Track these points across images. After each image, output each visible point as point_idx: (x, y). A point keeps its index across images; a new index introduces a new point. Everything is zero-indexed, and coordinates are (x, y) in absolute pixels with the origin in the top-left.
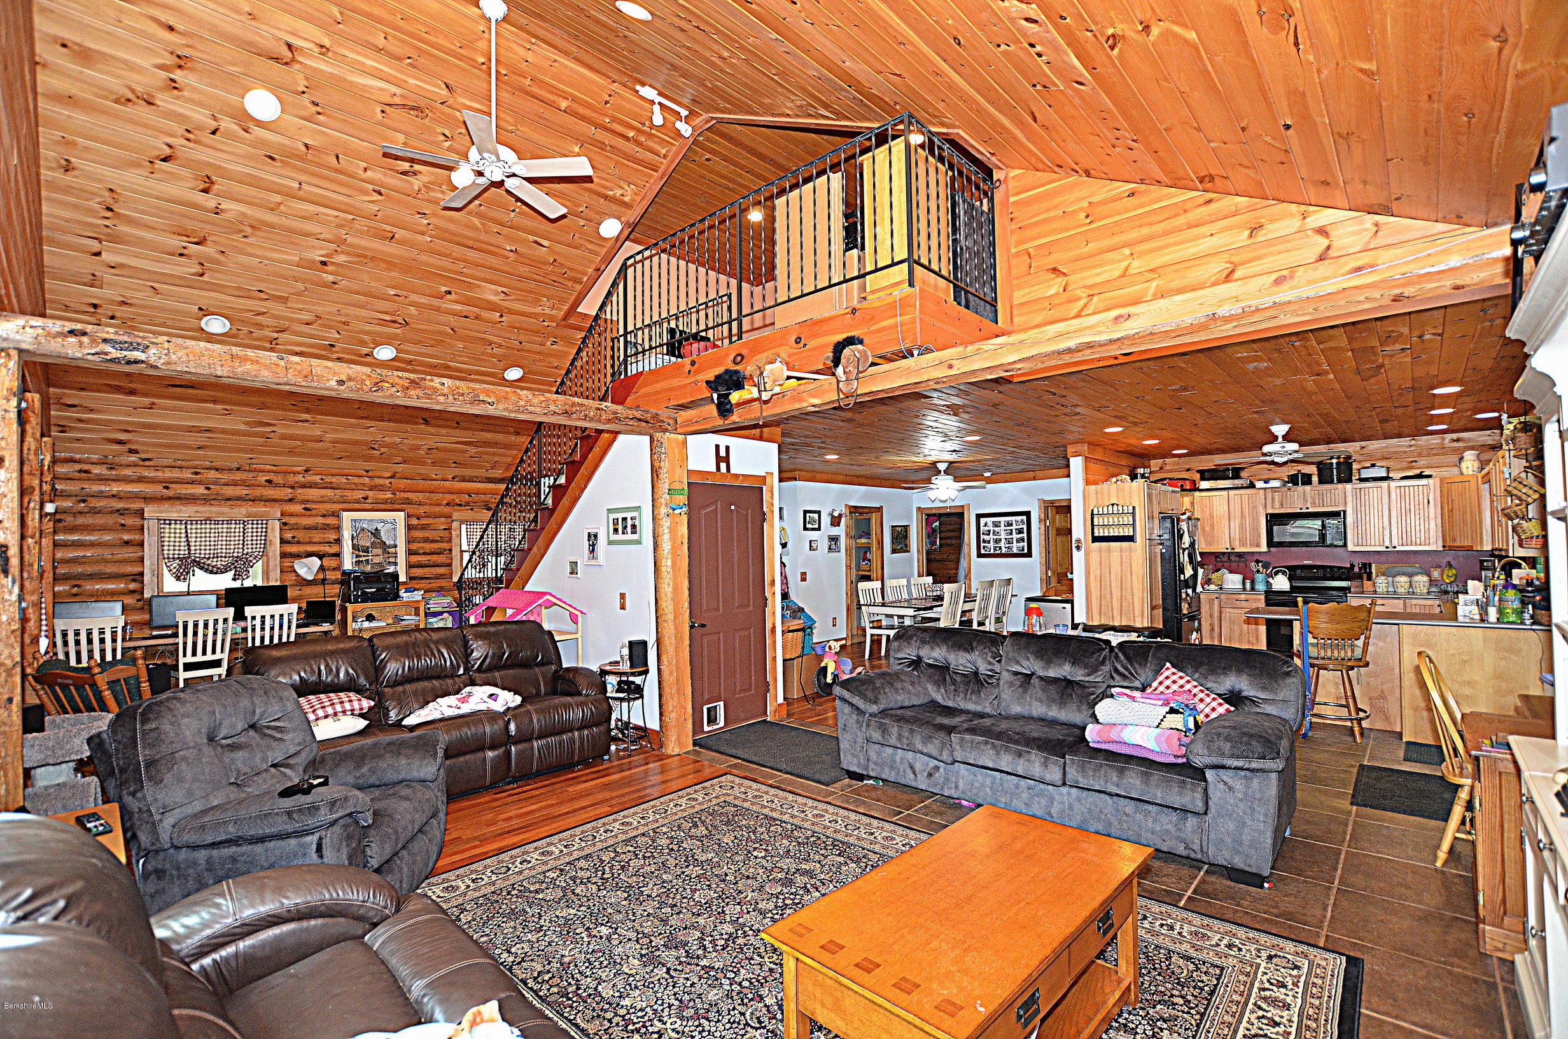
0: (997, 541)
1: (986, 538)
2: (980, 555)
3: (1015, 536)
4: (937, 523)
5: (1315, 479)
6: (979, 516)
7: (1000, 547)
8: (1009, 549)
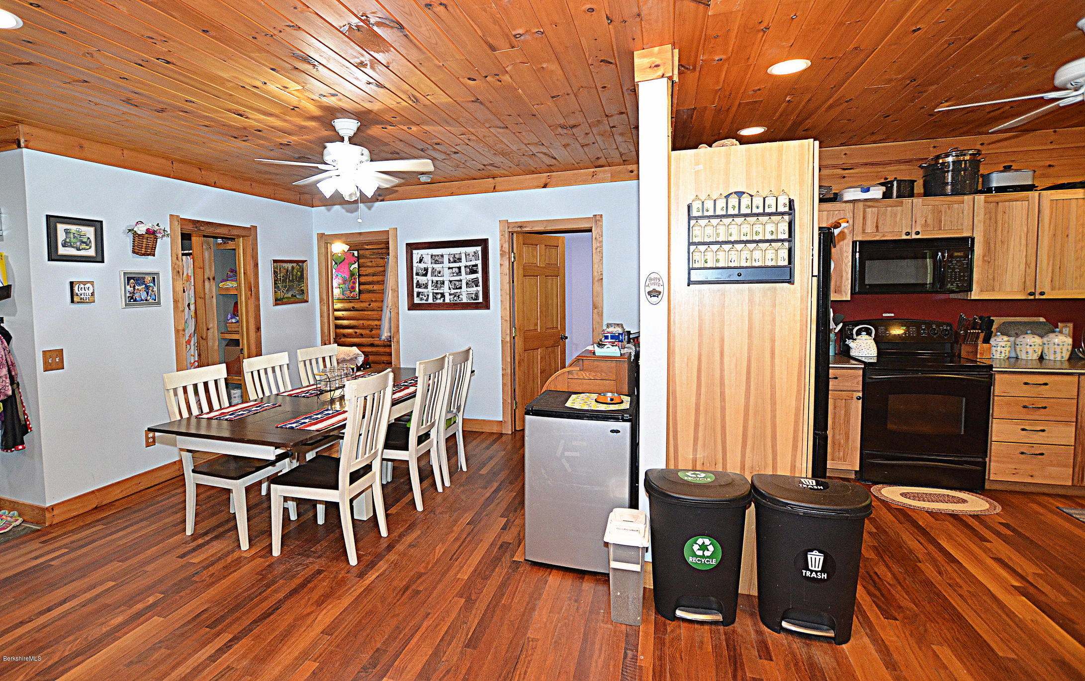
0: (439, 284)
1: (423, 280)
2: (413, 307)
3: (465, 277)
4: (356, 265)
5: (919, 188)
6: (411, 247)
7: (441, 293)
8: (455, 296)
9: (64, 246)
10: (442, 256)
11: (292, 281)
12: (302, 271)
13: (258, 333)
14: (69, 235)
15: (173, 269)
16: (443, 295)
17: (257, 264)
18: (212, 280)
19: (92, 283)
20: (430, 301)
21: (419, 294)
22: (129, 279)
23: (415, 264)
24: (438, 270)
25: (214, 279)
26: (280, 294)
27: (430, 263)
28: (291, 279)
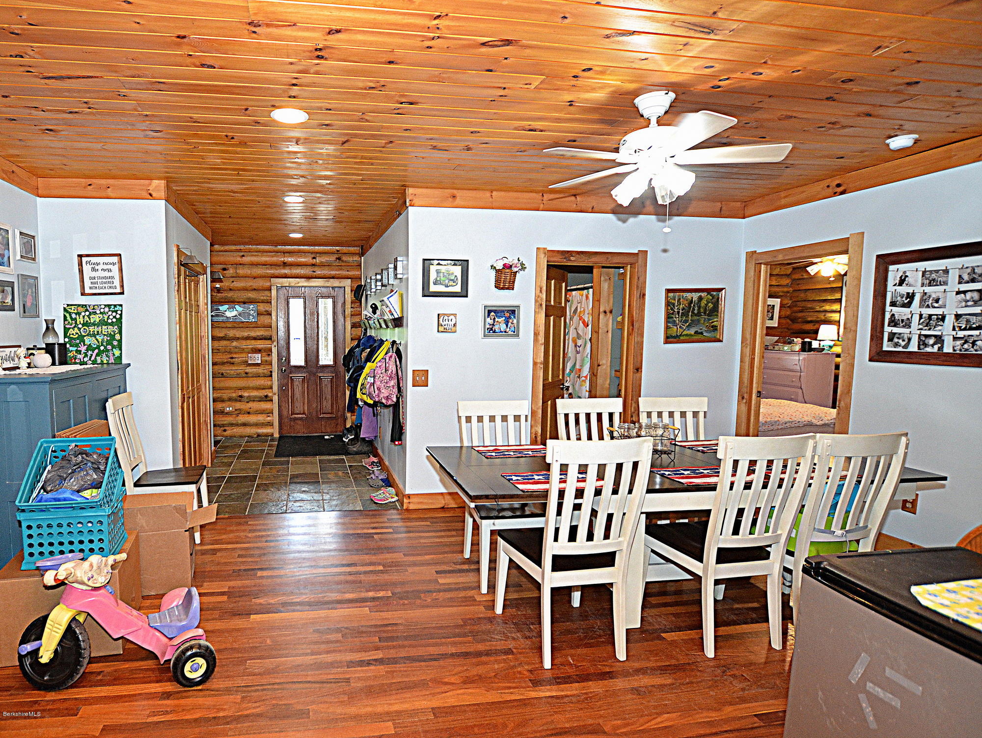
0: (933, 321)
2: (878, 355)
6: (886, 260)
7: (935, 336)
8: (966, 342)
9: (435, 284)
10: (946, 271)
11: (699, 314)
12: (716, 303)
13: (638, 375)
14: (439, 275)
15: (536, 301)
16: (939, 339)
17: (644, 295)
18: (608, 314)
19: (455, 315)
20: (913, 347)
21: (892, 337)
22: (489, 312)
23: (890, 287)
24: (934, 296)
25: (611, 312)
26: (674, 331)
27: (920, 284)
28: (696, 312)
